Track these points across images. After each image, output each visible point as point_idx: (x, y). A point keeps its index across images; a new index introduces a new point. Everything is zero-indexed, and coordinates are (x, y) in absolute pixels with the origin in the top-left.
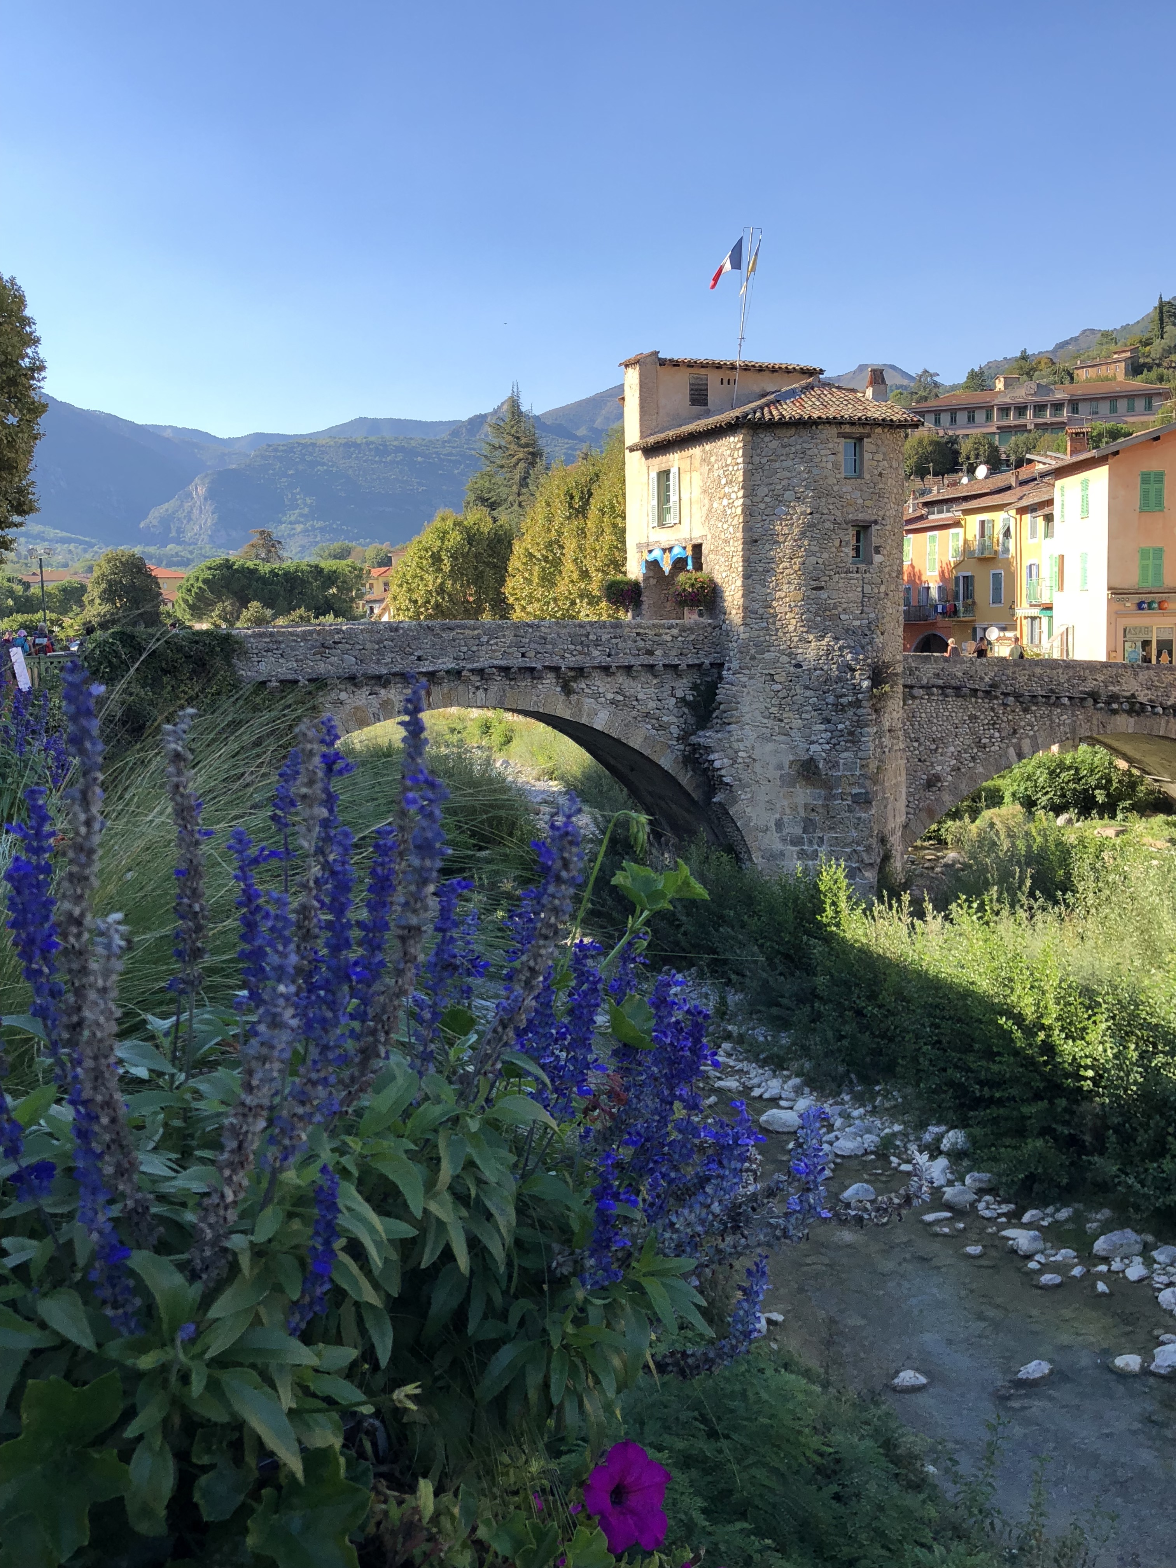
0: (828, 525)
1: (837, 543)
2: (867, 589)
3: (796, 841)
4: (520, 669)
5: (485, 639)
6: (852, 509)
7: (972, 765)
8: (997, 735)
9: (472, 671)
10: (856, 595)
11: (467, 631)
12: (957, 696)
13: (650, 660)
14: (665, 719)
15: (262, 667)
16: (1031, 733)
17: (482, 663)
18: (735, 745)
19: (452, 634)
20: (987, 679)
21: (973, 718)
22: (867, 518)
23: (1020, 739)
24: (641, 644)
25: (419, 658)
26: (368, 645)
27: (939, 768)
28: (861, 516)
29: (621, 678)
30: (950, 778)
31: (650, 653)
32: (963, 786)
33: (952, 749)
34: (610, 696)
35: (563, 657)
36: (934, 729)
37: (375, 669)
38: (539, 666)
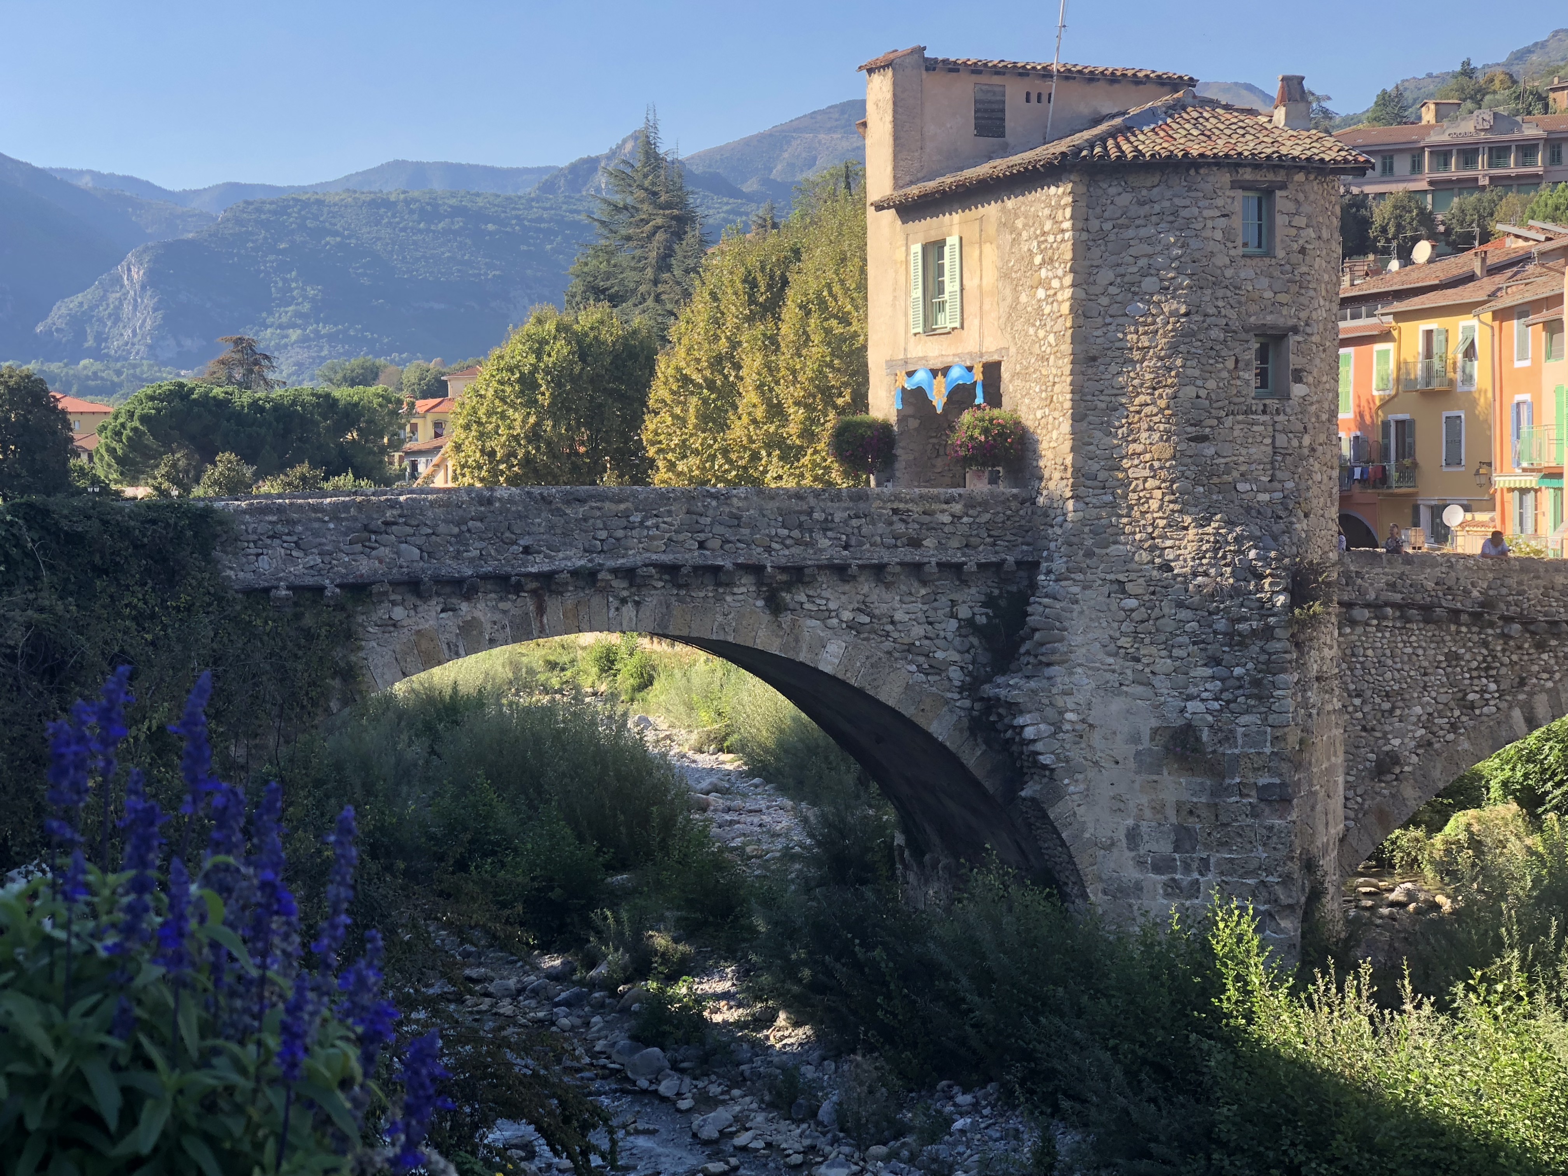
0: (1215, 333)
1: (1230, 364)
2: (1281, 441)
3: (1161, 866)
4: (696, 568)
5: (636, 518)
6: (1253, 308)
7: (1451, 737)
8: (1493, 687)
9: (615, 571)
10: (1260, 451)
11: (607, 505)
12: (1427, 621)
13: (917, 556)
14: (940, 655)
15: (263, 564)
16: (1550, 684)
17: (633, 557)
18: (1060, 702)
19: (582, 510)
20: (1475, 593)
21: (1453, 658)
22: (1281, 322)
23: (1531, 694)
24: (900, 528)
25: (527, 550)
26: (442, 528)
27: (1396, 742)
28: (1270, 319)
29: (866, 587)
30: (1414, 759)
31: (915, 543)
32: (1436, 774)
33: (1418, 710)
34: (847, 615)
35: (768, 549)
36: (1388, 675)
37: (451, 567)
38: (728, 564)
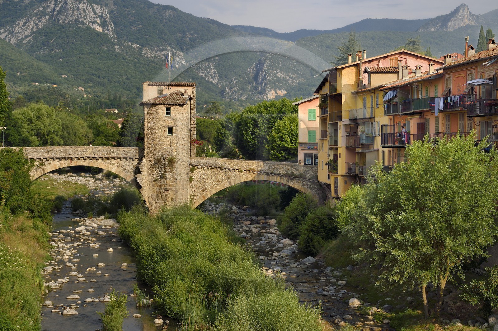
0: (161, 127)
1: (163, 131)
2: (172, 141)
3: (155, 200)
4: (93, 157)
5: (85, 150)
6: (168, 123)
7: (216, 186)
8: (224, 179)
9: (81, 158)
10: (169, 143)
11: (81, 149)
12: (211, 168)
13: (126, 156)
14: (130, 170)
15: (33, 155)
16: (234, 179)
17: (84, 156)
18: (143, 177)
19: (77, 149)
20: (220, 164)
21: (216, 174)
23: (231, 180)
24: (124, 153)
25: (69, 154)
26: (57, 151)
27: (206, 186)
28: (170, 125)
29: (119, 160)
30: (209, 189)
31: (126, 155)
32: (213, 191)
33: (210, 182)
34: (116, 164)
35: (104, 155)
36: (205, 176)
37: (58, 156)
38: (97, 157)
